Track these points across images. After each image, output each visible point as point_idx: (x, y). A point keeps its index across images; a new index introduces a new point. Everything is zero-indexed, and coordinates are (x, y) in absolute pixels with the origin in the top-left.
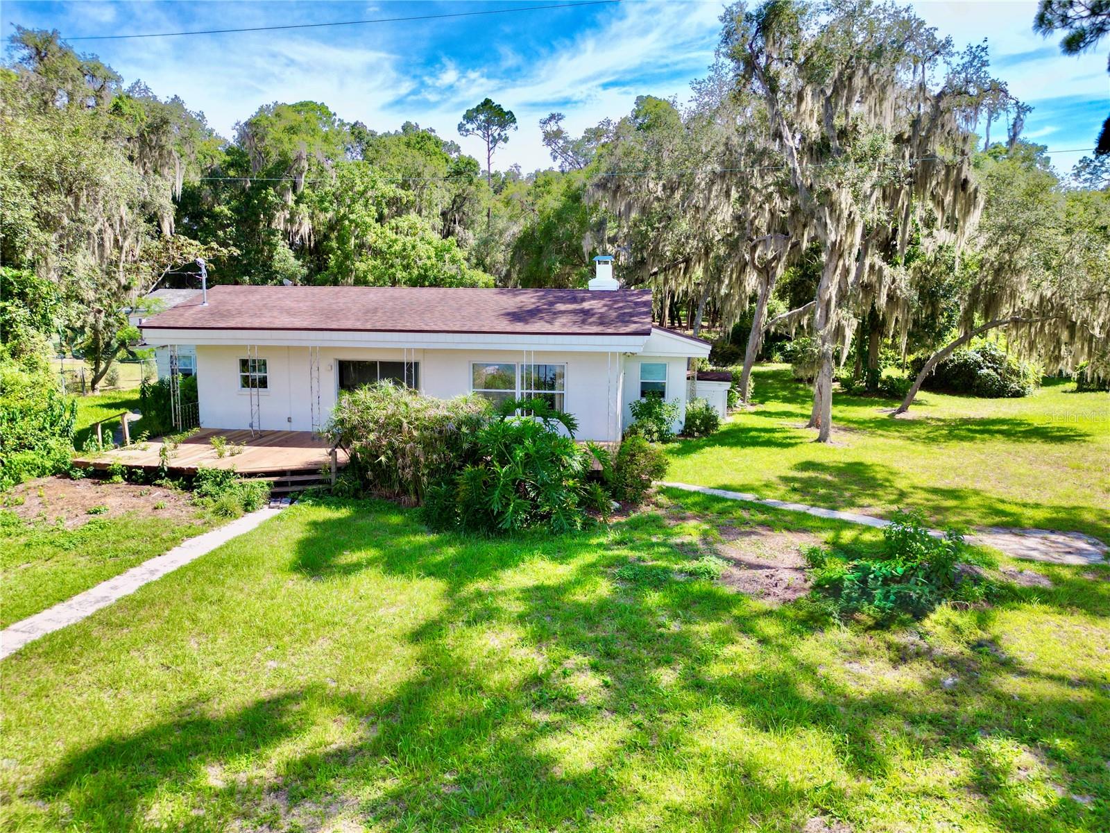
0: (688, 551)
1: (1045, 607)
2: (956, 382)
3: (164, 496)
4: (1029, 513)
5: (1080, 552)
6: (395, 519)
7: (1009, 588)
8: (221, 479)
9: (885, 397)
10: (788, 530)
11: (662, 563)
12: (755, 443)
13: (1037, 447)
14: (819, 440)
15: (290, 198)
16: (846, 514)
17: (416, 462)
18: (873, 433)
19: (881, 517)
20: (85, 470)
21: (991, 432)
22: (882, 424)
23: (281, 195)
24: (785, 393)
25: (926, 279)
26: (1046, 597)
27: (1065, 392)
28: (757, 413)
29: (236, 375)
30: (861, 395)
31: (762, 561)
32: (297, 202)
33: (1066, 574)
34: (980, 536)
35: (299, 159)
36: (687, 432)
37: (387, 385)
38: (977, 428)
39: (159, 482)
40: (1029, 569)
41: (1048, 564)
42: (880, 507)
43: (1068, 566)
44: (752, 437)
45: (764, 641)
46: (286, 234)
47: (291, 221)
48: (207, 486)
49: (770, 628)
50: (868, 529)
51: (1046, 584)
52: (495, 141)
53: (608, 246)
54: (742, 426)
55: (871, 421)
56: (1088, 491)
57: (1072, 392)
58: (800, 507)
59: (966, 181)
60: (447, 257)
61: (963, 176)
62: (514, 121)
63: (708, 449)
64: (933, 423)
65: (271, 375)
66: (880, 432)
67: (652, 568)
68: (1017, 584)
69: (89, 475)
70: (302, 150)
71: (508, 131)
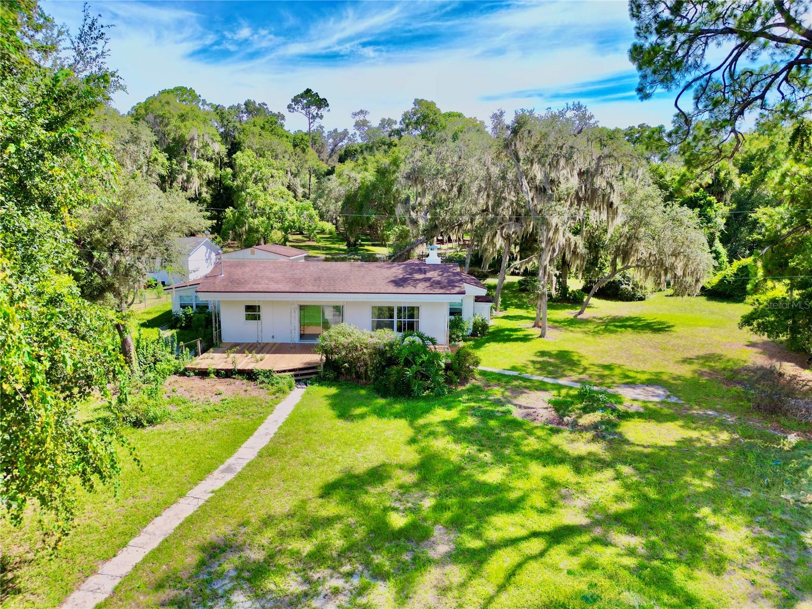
0: (498, 402)
1: (640, 420)
2: (609, 292)
4: (639, 376)
5: (658, 396)
6: (363, 392)
7: (627, 412)
8: (268, 374)
9: (571, 303)
10: (537, 390)
11: (491, 408)
12: (508, 339)
13: (648, 336)
14: (541, 337)
15: (186, 165)
16: (562, 381)
17: (366, 364)
18: (566, 329)
19: (576, 382)
20: (194, 372)
21: (625, 327)
22: (572, 322)
24: (516, 301)
25: (593, 237)
26: (640, 415)
27: (667, 296)
28: (504, 317)
29: (243, 313)
30: (558, 302)
31: (529, 405)
33: (650, 405)
34: (617, 389)
35: (192, 140)
36: (474, 334)
38: (619, 324)
39: (234, 376)
40: (636, 404)
41: (644, 402)
42: (576, 376)
43: (651, 402)
44: (507, 335)
45: (538, 438)
47: (187, 181)
48: (261, 378)
49: (539, 432)
50: (571, 388)
51: (642, 410)
52: (314, 118)
53: (412, 213)
54: (500, 328)
55: (565, 321)
56: (666, 363)
57: (671, 296)
58: (540, 378)
59: (612, 203)
61: (611, 200)
62: (327, 105)
63: (487, 344)
64: (598, 321)
65: (263, 314)
66: (571, 329)
67: (487, 411)
68: (630, 411)
69: (196, 374)
70: (194, 133)
71: (323, 111)
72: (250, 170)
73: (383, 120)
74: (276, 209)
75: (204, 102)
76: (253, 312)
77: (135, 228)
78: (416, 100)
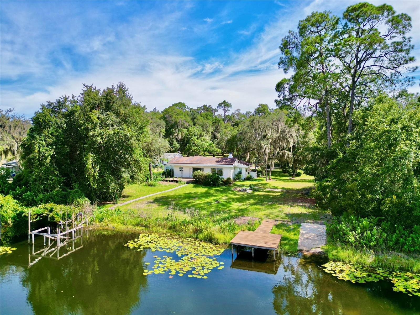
3: (174, 183)
8: (180, 181)
15: (177, 131)
20: (165, 180)
23: (175, 130)
29: (179, 170)
32: (178, 131)
35: (179, 122)
36: (245, 179)
37: (199, 171)
39: (173, 181)
46: (176, 139)
47: (177, 136)
52: (226, 111)
60: (211, 145)
62: (231, 106)
65: (184, 169)
70: (180, 120)
71: (230, 109)
72: (194, 132)
73: (247, 112)
74: (201, 144)
75: (188, 107)
76: (181, 169)
77: (154, 147)
78: (260, 104)
